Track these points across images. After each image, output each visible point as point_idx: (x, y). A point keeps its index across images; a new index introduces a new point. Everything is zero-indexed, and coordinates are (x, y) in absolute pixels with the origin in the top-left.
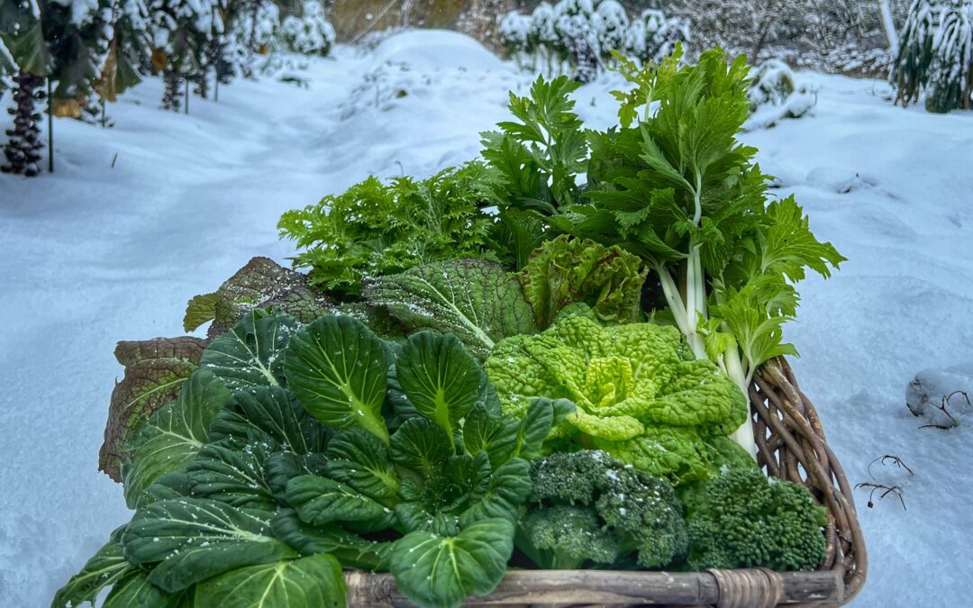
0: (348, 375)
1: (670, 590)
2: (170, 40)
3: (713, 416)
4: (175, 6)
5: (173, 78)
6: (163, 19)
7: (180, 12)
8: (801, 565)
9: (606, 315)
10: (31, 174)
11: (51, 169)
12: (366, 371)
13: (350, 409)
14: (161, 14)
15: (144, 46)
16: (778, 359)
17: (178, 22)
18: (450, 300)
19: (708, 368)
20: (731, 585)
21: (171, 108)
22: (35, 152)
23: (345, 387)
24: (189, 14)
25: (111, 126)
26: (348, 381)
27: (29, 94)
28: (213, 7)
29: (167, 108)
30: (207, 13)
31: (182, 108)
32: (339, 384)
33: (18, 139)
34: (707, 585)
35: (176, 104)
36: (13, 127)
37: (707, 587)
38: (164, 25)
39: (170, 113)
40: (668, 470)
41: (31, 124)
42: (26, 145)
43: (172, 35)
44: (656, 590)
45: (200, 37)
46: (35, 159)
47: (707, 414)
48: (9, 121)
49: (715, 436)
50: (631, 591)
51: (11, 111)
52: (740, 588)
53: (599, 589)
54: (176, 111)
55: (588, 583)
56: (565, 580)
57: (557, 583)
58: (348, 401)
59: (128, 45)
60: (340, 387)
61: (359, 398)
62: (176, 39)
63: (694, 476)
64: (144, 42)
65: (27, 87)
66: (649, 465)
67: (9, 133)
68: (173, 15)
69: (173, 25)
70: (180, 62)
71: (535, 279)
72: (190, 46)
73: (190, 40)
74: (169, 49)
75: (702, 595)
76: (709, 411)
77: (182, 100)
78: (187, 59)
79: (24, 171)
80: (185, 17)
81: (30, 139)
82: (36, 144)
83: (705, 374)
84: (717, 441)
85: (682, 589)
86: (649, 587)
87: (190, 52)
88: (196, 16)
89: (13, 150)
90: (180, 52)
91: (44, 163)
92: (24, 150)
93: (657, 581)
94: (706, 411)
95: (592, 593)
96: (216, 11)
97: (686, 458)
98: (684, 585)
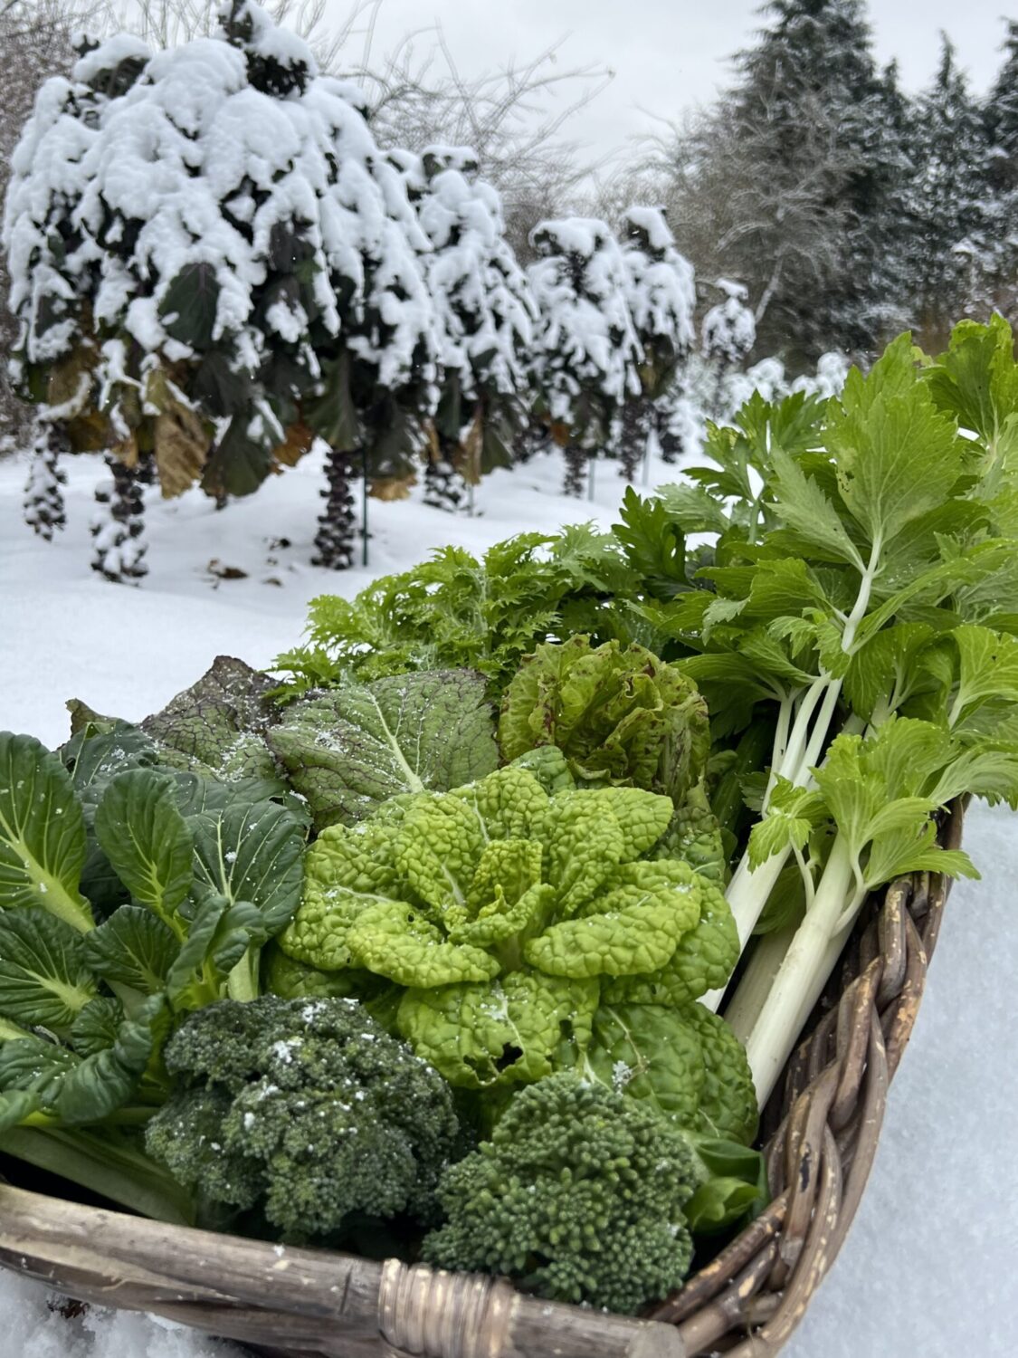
0: (21, 827)
1: (269, 1285)
2: (571, 408)
3: (615, 965)
4: (578, 364)
5: (577, 455)
6: (563, 382)
7: (583, 371)
8: (586, 1294)
9: (590, 770)
10: (340, 567)
11: (365, 562)
12: (47, 824)
13: (29, 880)
14: (560, 375)
15: (517, 415)
16: (926, 878)
17: (581, 383)
18: (392, 730)
19: (669, 876)
20: (402, 1302)
21: (573, 493)
22: (346, 543)
23: (18, 846)
24: (594, 372)
25: (480, 514)
26: (21, 835)
27: (342, 473)
28: (626, 363)
29: (567, 493)
30: (617, 371)
31: (585, 494)
32: (9, 839)
33: (328, 526)
34: (361, 1291)
35: (578, 488)
36: (325, 513)
37: (357, 1294)
38: (564, 389)
39: (571, 500)
40: (481, 1053)
41: (345, 509)
42: (336, 533)
43: (574, 401)
44: (238, 1279)
45: (608, 401)
46: (347, 551)
47: (603, 961)
48: (321, 506)
49: (633, 1005)
50: (178, 1269)
51: (323, 494)
52: (420, 1311)
53: (115, 1253)
54: (578, 497)
55: (98, 1240)
56: (60, 1224)
57: (47, 1227)
58: (23, 866)
59: (498, 414)
60: (8, 844)
61: (42, 864)
62: (577, 407)
63: (521, 1071)
64: (518, 409)
65: (339, 465)
66: (446, 1040)
67: (321, 519)
68: (574, 373)
69: (575, 388)
70: (581, 436)
71: (516, 705)
72: (596, 414)
73: (595, 406)
74: (569, 419)
75: (346, 1309)
76: (608, 957)
77: (585, 483)
78: (590, 430)
79: (334, 564)
80: (589, 378)
81: (342, 527)
82: (348, 533)
83: (658, 886)
84: (637, 1016)
85: (297, 1288)
86: (221, 1270)
87: (595, 422)
88: (602, 375)
89: (323, 540)
90: (582, 422)
91: (357, 556)
92: (334, 539)
93: (247, 1262)
94: (603, 954)
95: (100, 1259)
96: (631, 368)
97: (525, 1036)
98: (306, 1281)
